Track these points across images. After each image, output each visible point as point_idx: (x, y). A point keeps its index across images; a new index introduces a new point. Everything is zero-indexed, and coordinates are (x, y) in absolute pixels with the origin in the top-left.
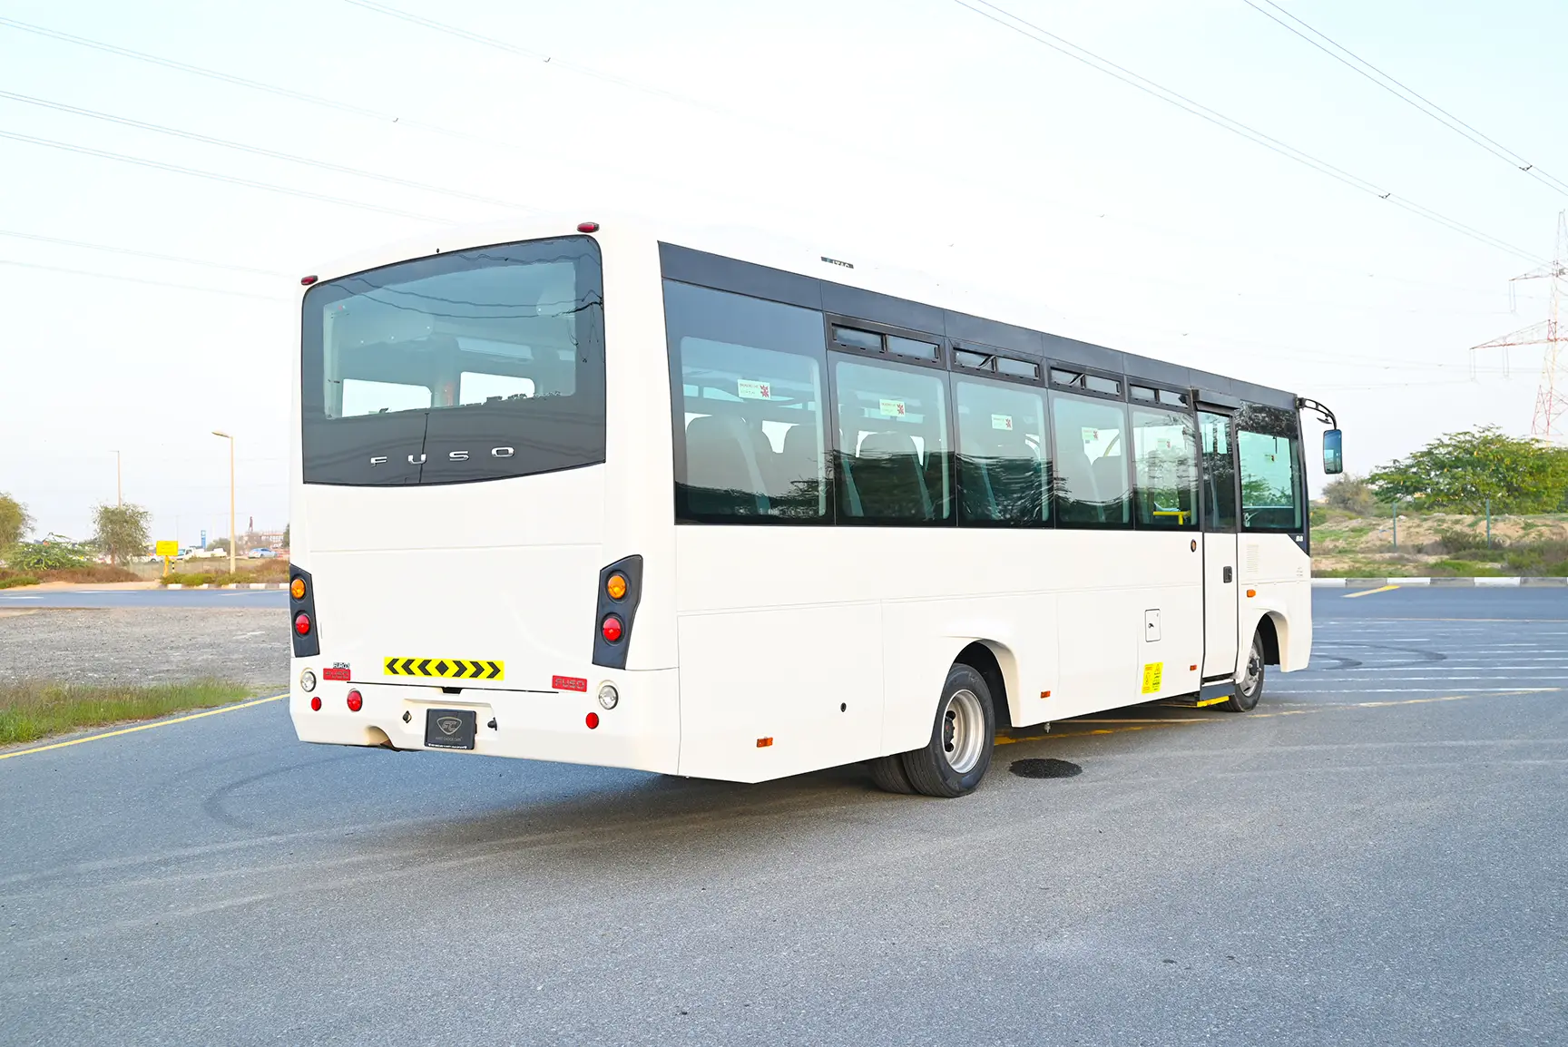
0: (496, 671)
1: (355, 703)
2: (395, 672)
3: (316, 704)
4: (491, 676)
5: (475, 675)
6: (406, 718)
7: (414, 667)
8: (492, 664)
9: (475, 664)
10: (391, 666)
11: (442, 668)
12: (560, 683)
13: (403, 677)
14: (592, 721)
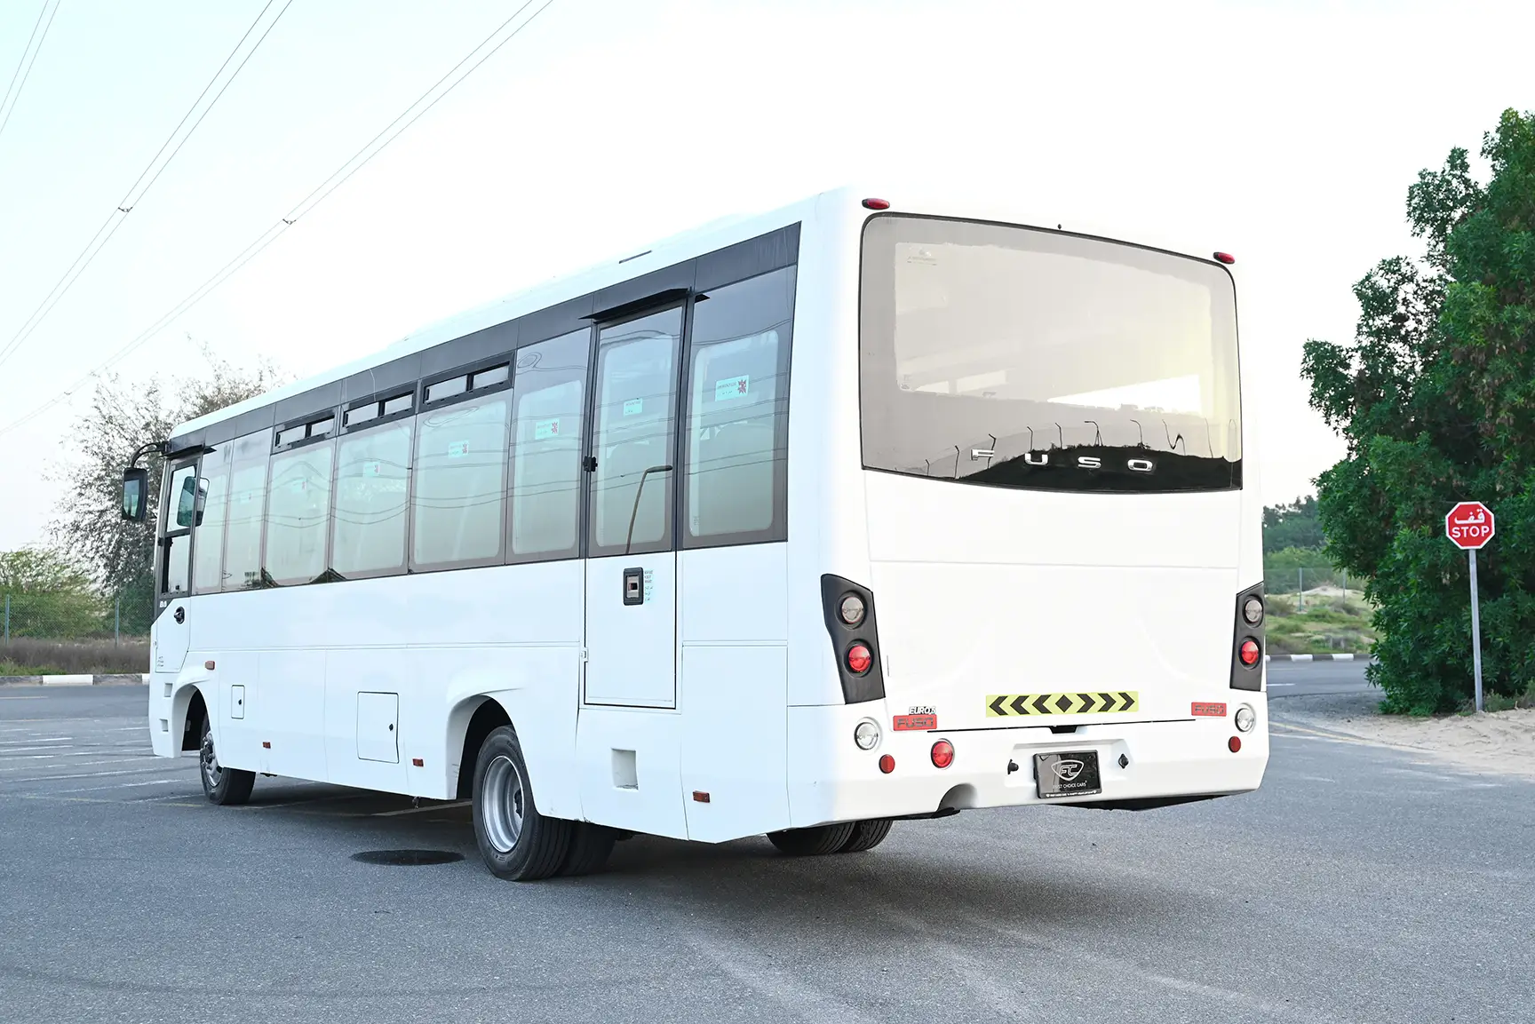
0: (1129, 702)
1: (941, 756)
2: (1002, 713)
3: (886, 764)
4: (1124, 708)
5: (1105, 709)
6: (1012, 768)
7: (1026, 705)
8: (1124, 695)
9: (1104, 696)
10: (996, 706)
11: (1064, 704)
12: (1199, 709)
13: (1013, 718)
14: (1234, 745)
